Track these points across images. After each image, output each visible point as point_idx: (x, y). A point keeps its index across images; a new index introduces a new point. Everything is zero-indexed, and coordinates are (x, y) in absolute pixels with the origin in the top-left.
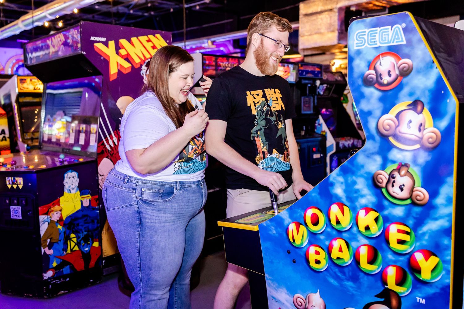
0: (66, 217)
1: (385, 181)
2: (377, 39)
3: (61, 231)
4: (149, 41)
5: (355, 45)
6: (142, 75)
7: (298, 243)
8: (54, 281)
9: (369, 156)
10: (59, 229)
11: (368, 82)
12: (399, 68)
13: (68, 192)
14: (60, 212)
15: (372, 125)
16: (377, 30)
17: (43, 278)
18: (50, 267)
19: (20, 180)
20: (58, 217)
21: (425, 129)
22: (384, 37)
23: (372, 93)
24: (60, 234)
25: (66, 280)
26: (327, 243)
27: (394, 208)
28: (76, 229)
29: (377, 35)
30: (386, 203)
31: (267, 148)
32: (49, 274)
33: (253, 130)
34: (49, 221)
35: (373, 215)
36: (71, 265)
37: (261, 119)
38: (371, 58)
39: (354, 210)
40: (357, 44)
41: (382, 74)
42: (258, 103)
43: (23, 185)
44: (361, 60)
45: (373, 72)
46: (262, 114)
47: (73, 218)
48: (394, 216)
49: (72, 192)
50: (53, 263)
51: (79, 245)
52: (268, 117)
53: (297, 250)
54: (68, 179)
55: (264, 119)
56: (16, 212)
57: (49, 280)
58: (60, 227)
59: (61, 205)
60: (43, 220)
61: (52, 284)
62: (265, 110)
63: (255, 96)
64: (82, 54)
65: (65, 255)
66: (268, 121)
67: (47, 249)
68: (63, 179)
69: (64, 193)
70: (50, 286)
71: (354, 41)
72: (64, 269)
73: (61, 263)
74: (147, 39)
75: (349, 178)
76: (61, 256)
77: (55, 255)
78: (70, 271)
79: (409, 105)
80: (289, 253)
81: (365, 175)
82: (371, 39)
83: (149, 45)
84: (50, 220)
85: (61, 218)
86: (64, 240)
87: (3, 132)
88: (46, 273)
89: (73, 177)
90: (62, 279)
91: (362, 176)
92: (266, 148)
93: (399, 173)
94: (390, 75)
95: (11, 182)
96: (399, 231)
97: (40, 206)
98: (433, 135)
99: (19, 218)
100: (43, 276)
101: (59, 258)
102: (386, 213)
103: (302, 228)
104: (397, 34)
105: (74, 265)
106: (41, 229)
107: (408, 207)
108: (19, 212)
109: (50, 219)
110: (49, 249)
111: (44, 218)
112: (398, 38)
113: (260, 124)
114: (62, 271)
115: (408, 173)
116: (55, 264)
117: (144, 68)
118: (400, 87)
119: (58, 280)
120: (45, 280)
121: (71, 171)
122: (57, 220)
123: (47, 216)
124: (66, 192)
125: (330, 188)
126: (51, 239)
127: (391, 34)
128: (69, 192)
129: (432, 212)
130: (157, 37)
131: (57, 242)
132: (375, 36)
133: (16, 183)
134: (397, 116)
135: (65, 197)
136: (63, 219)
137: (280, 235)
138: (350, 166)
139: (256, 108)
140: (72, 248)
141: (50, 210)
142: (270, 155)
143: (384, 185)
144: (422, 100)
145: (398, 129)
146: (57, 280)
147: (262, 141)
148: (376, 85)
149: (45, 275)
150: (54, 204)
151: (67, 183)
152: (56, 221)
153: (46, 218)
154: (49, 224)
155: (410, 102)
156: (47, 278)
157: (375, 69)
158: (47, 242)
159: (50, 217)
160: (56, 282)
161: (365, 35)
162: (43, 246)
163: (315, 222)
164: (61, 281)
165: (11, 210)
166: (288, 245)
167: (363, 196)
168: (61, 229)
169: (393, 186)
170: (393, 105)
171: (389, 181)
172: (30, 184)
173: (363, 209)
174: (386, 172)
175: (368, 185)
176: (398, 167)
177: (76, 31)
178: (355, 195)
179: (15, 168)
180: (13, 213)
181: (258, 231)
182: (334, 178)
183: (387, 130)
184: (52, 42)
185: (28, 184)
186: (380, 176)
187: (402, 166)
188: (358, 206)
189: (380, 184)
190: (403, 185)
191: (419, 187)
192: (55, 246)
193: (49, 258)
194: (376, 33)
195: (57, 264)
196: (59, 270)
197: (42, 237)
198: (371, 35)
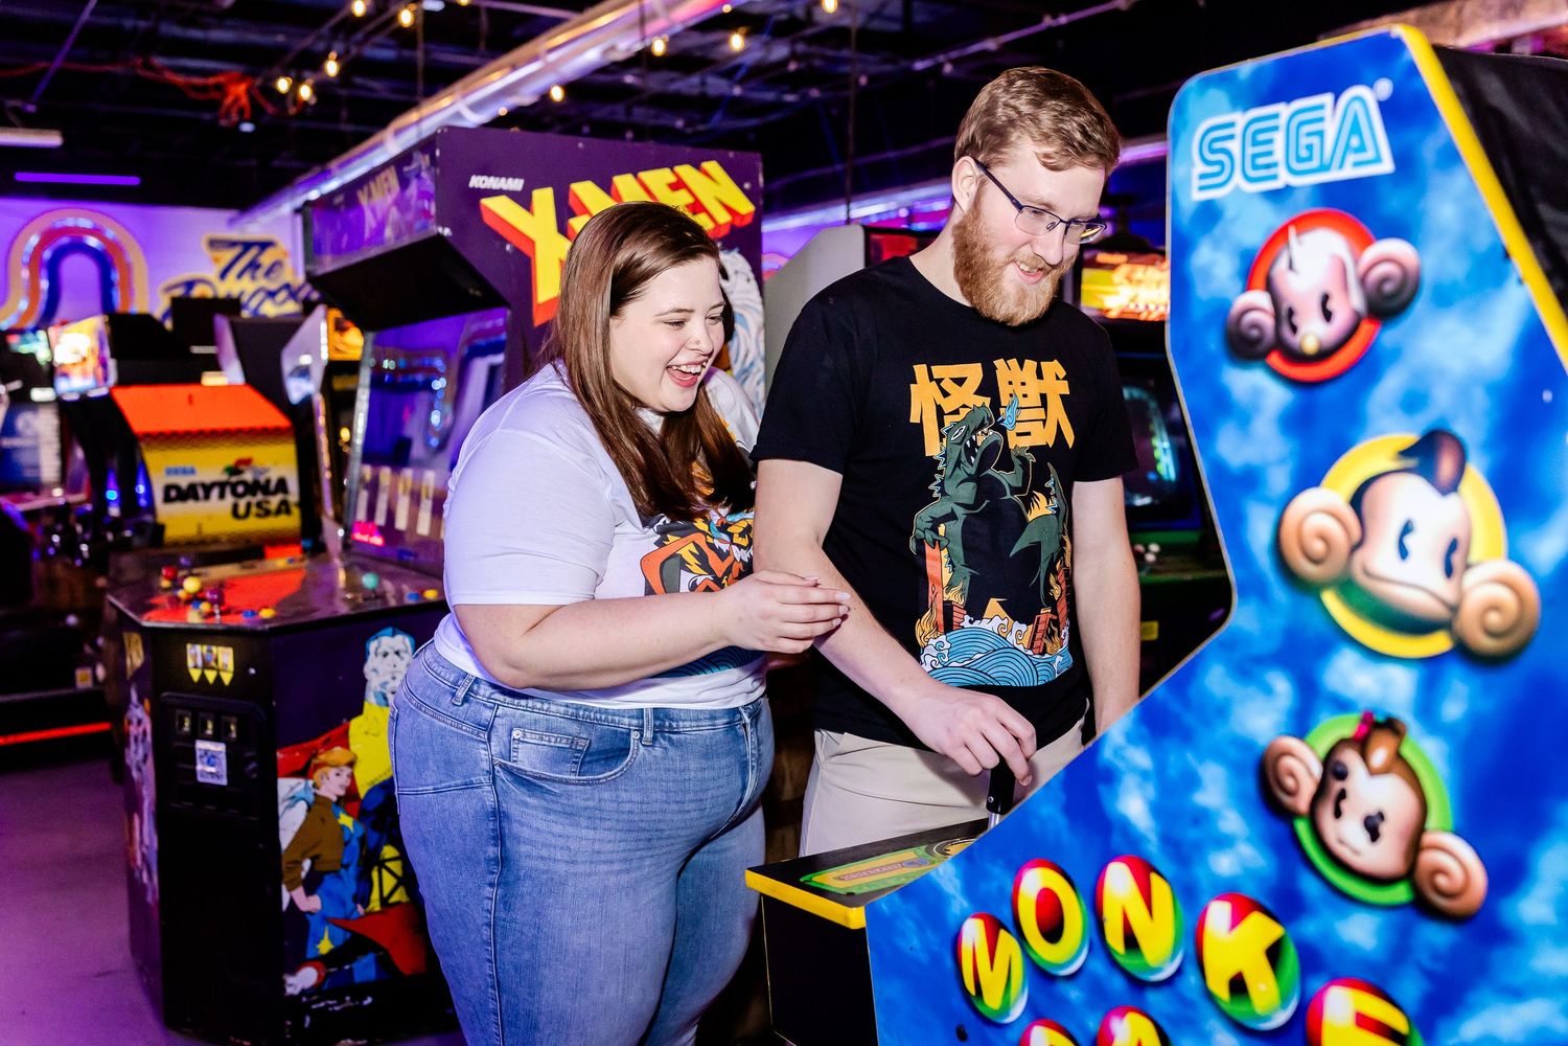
0: (369, 787)
1: (1307, 789)
2: (1279, 154)
3: (352, 835)
4: (678, 185)
5: (1196, 183)
7: (992, 1001)
8: (322, 1004)
9: (1247, 669)
10: (343, 828)
11: (1244, 347)
12: (1362, 280)
13: (379, 704)
14: (347, 771)
15: (1259, 532)
16: (1276, 116)
17: (285, 990)
18: (310, 954)
19: (225, 656)
20: (341, 786)
21: (1468, 567)
23: (1257, 393)
24: (347, 844)
25: (361, 1002)
26: (1093, 1024)
27: (1344, 916)
29: (1279, 138)
30: (1309, 886)
31: (966, 591)
32: (304, 979)
33: (922, 518)
34: (311, 798)
35: (1261, 930)
36: (381, 953)
37: (961, 474)
38: (1255, 238)
39: (1190, 900)
40: (1203, 176)
41: (1297, 306)
42: (956, 412)
43: (235, 672)
44: (1216, 245)
45: (1260, 298)
46: (963, 459)
48: (1343, 951)
50: (318, 943)
51: (410, 885)
52: (989, 472)
53: (990, 1032)
54: (380, 657)
55: (970, 478)
56: (212, 760)
57: (304, 999)
58: (346, 820)
59: (353, 747)
60: (291, 795)
61: (315, 1014)
62: (979, 444)
63: (947, 385)
64: (440, 236)
65: (361, 917)
66: (986, 488)
67: (299, 894)
68: (362, 657)
69: (366, 706)
70: (308, 1019)
71: (1191, 164)
72: (354, 966)
73: (347, 943)
74: (673, 179)
75: (1172, 758)
76: (347, 918)
77: (327, 915)
78: (377, 974)
79: (1406, 453)
80: (962, 1035)
81: (1232, 752)
82: (1255, 156)
84: (315, 794)
85: (352, 790)
86: (358, 865)
87: (281, 487)
88: (293, 971)
89: (397, 653)
90: (348, 998)
91: (1218, 755)
92: (961, 590)
93: (1364, 756)
94: (1327, 315)
95: (200, 663)
96: (1364, 1022)
97: (282, 746)
98: (1504, 595)
99: (219, 782)
100: (284, 982)
101: (338, 926)
102: (1310, 928)
103: (1006, 940)
104: (1356, 129)
105: (390, 952)
106: (283, 823)
107: (1398, 917)
108: (220, 764)
109: (313, 790)
110: (309, 892)
111: (292, 788)
112: (1362, 149)
113: (954, 494)
114: (351, 970)
115: (1400, 765)
116: (325, 946)
118: (1367, 367)
119: (335, 1002)
120: (292, 996)
121: (389, 630)
122: (339, 798)
123: (302, 781)
124: (370, 704)
125: (1102, 789)
126: (313, 859)
127: (1330, 128)
128: (383, 701)
129: (1498, 955)
130: (706, 174)
131: (336, 872)
132: (1270, 141)
134: (1357, 501)
135: (367, 719)
136: (357, 794)
137: (936, 959)
138: (1175, 706)
139: (944, 431)
140: (386, 892)
141: (315, 761)
142: (971, 622)
143: (1303, 803)
144: (1460, 429)
145: (1359, 556)
146: (332, 1000)
147: (951, 562)
148: (1275, 359)
149: (290, 980)
150: (328, 740)
151: (375, 670)
152: (334, 799)
153: (302, 786)
154: (309, 809)
155: (1409, 438)
156: (296, 993)
157: (1269, 286)
158: (302, 869)
159: (315, 786)
160: (328, 1006)
161: (1231, 137)
162: (286, 883)
163: (1053, 930)
164: (346, 1005)
165: (198, 755)
166: (957, 1002)
167: (1224, 842)
168: (351, 828)
169: (1338, 813)
170: (1339, 448)
171: (1322, 789)
172: (252, 671)
173: (1222, 898)
174: (1312, 749)
175: (1240, 800)
176: (1360, 728)
177: (427, 157)
178: (1192, 834)
179: (218, 617)
180: (202, 763)
181: (863, 930)
182: (1117, 751)
183: (1316, 561)
184: (370, 195)
185: (247, 670)
186: (1288, 762)
187: (1377, 727)
188: (1205, 883)
189: (1287, 800)
190: (1381, 816)
191: (1445, 831)
192: (329, 882)
193: (307, 925)
194: (1276, 128)
195: (332, 947)
196: (341, 967)
197: (286, 850)
198: (1256, 137)
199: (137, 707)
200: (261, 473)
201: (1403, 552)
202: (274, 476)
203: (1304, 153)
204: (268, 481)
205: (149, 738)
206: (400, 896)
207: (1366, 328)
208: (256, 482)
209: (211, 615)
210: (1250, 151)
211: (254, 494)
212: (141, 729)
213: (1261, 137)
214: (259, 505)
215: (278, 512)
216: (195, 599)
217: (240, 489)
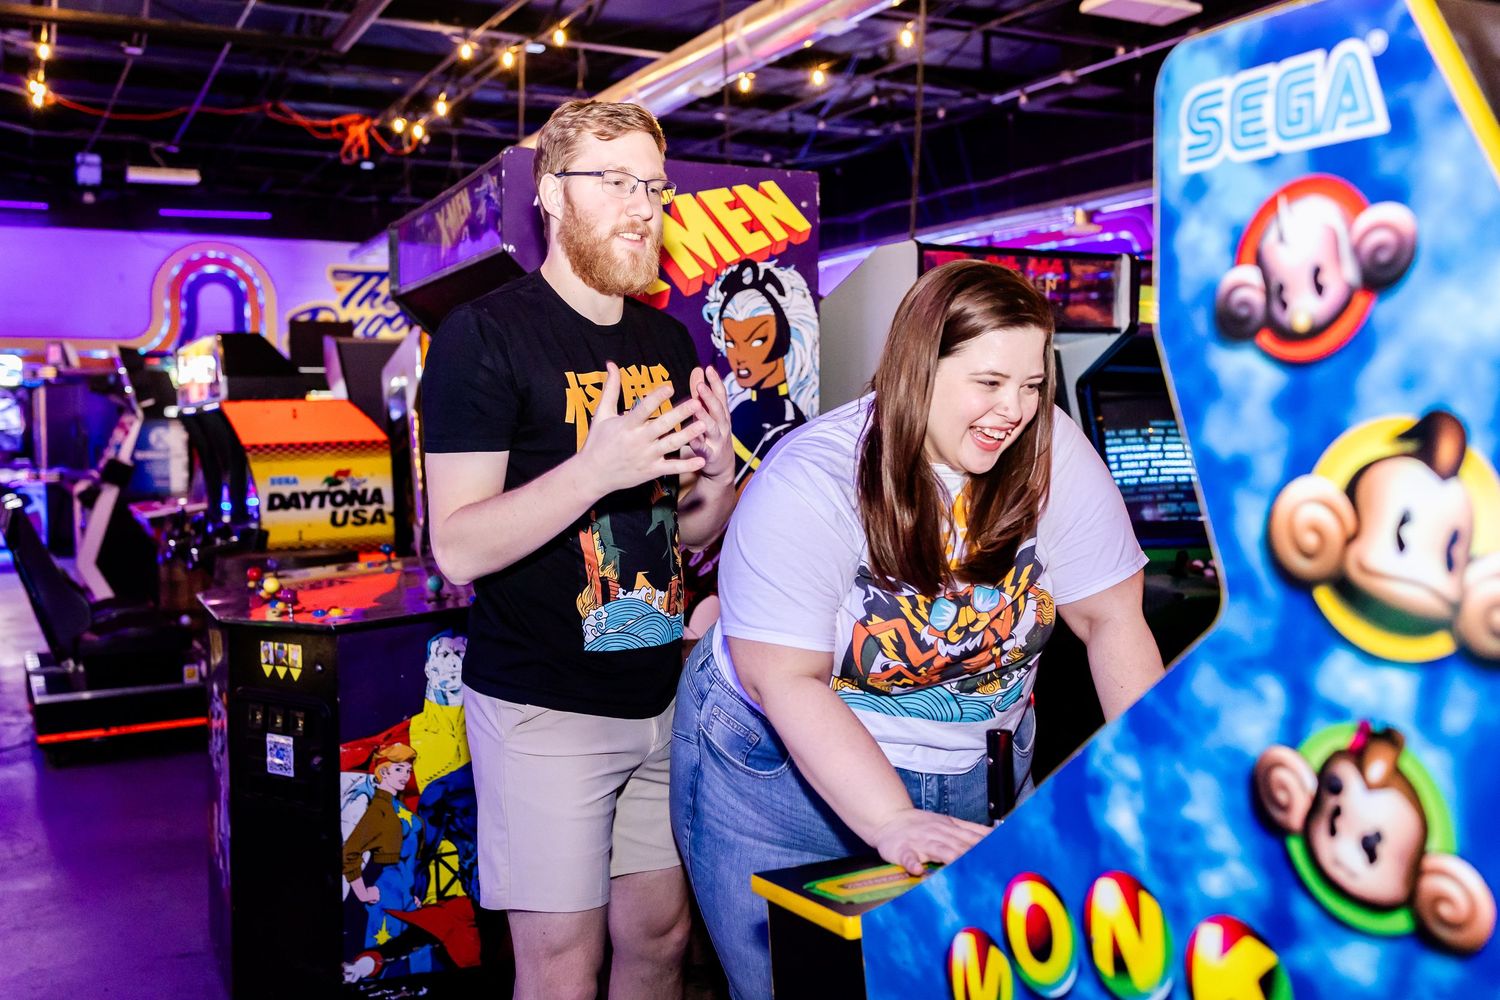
0: (427, 783)
1: (1302, 803)
2: (1269, 120)
3: (410, 829)
4: (736, 204)
5: (1184, 154)
6: (706, 318)
8: (379, 993)
9: (1238, 672)
10: (402, 821)
11: (1233, 326)
12: (1356, 250)
13: (438, 702)
14: (407, 766)
15: (1249, 525)
16: (1264, 79)
17: (343, 978)
18: (368, 944)
19: (295, 653)
20: (401, 781)
21: (1469, 560)
22: (1300, 110)
23: (1247, 375)
24: (405, 837)
25: (417, 992)
28: (461, 826)
29: (1268, 103)
30: (1303, 910)
32: (362, 968)
34: (372, 792)
35: (1253, 957)
36: (437, 946)
38: (1243, 209)
39: (1180, 920)
40: (1192, 147)
41: (1288, 281)
43: (303, 669)
44: (1205, 220)
45: (1249, 274)
47: (451, 788)
49: (450, 702)
50: (377, 933)
51: (466, 879)
54: (441, 657)
56: (281, 752)
57: (362, 987)
58: (405, 814)
59: (413, 744)
60: (352, 789)
64: (505, 253)
65: (418, 909)
67: (359, 885)
68: (424, 657)
69: (427, 704)
71: (1179, 135)
72: (410, 956)
73: (403, 934)
74: (731, 198)
75: (1162, 769)
76: (404, 910)
77: (386, 907)
78: (433, 965)
79: (1405, 436)
81: (1223, 763)
82: (1244, 123)
83: (735, 220)
84: (376, 788)
85: (411, 786)
86: (416, 859)
87: (377, 498)
88: (352, 961)
89: (457, 653)
90: (404, 988)
91: (1207, 765)
93: (1361, 769)
94: (1319, 289)
95: (272, 659)
99: (287, 774)
100: (343, 970)
101: (399, 919)
102: (1304, 957)
103: (996, 956)
104: (1348, 88)
105: (445, 944)
106: (344, 816)
107: (1396, 948)
108: (289, 757)
109: (374, 785)
110: (368, 883)
111: (354, 782)
112: (1354, 108)
114: (407, 960)
115: (1398, 778)
116: (383, 937)
117: (715, 294)
118: (1361, 345)
119: (392, 991)
120: (350, 984)
121: (448, 632)
122: (399, 792)
123: (364, 775)
124: (430, 702)
125: (1091, 800)
126: (372, 851)
127: (1322, 88)
128: (443, 700)
130: (763, 193)
131: (396, 864)
132: (1259, 106)
133: (284, 660)
134: (1351, 490)
135: (426, 717)
136: (417, 789)
138: (1164, 712)
140: (442, 887)
141: (376, 756)
143: (1296, 819)
144: (1462, 408)
145: (1355, 550)
146: (389, 989)
148: (1265, 339)
149: (348, 968)
150: (389, 736)
151: (435, 670)
152: (394, 793)
153: (364, 780)
154: (370, 802)
155: (1407, 420)
156: (354, 981)
157: (1259, 261)
158: (363, 860)
159: (376, 780)
160: (385, 995)
161: (1219, 104)
162: (346, 874)
163: (1042, 948)
164: (402, 995)
165: (268, 748)
167: (1215, 860)
168: (410, 822)
169: (1333, 832)
170: (1332, 432)
171: (1316, 805)
172: (319, 668)
173: (1214, 919)
174: (1306, 760)
175: (1231, 814)
176: (1357, 738)
177: (495, 178)
178: (1181, 850)
179: (291, 615)
180: (272, 756)
181: (857, 942)
182: (1106, 760)
183: (1308, 555)
184: (446, 217)
185: (315, 667)
186: (1280, 774)
187: (1374, 738)
188: (1194, 904)
189: (1279, 815)
190: (1378, 837)
191: (1448, 852)
192: (387, 873)
193: (366, 914)
194: (1264, 92)
195: (389, 937)
196: (398, 958)
197: (347, 841)
198: (1245, 103)
199: (217, 700)
200: (358, 484)
201: (1401, 545)
202: (370, 487)
203: (1294, 116)
204: (365, 491)
205: (226, 730)
206: (457, 890)
207: (1360, 301)
208: (354, 492)
209: (284, 613)
210: (1240, 117)
211: (352, 504)
212: (220, 723)
213: (1252, 102)
214: (355, 514)
215: (374, 521)
216: (273, 598)
217: (339, 499)
